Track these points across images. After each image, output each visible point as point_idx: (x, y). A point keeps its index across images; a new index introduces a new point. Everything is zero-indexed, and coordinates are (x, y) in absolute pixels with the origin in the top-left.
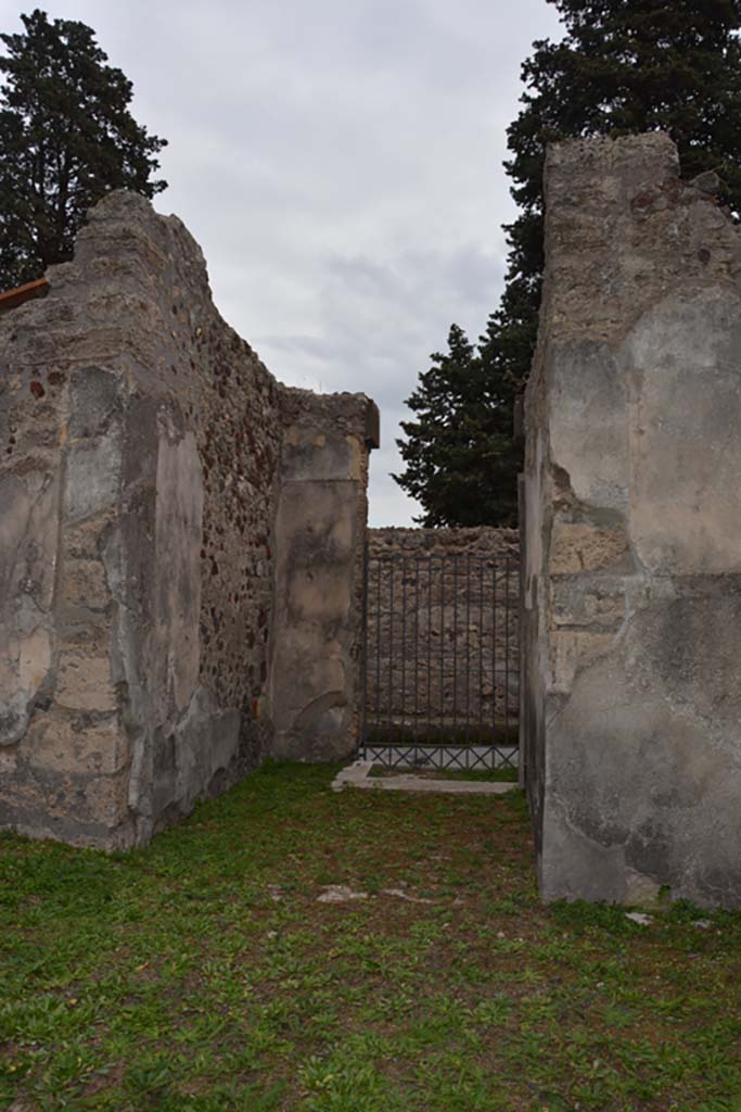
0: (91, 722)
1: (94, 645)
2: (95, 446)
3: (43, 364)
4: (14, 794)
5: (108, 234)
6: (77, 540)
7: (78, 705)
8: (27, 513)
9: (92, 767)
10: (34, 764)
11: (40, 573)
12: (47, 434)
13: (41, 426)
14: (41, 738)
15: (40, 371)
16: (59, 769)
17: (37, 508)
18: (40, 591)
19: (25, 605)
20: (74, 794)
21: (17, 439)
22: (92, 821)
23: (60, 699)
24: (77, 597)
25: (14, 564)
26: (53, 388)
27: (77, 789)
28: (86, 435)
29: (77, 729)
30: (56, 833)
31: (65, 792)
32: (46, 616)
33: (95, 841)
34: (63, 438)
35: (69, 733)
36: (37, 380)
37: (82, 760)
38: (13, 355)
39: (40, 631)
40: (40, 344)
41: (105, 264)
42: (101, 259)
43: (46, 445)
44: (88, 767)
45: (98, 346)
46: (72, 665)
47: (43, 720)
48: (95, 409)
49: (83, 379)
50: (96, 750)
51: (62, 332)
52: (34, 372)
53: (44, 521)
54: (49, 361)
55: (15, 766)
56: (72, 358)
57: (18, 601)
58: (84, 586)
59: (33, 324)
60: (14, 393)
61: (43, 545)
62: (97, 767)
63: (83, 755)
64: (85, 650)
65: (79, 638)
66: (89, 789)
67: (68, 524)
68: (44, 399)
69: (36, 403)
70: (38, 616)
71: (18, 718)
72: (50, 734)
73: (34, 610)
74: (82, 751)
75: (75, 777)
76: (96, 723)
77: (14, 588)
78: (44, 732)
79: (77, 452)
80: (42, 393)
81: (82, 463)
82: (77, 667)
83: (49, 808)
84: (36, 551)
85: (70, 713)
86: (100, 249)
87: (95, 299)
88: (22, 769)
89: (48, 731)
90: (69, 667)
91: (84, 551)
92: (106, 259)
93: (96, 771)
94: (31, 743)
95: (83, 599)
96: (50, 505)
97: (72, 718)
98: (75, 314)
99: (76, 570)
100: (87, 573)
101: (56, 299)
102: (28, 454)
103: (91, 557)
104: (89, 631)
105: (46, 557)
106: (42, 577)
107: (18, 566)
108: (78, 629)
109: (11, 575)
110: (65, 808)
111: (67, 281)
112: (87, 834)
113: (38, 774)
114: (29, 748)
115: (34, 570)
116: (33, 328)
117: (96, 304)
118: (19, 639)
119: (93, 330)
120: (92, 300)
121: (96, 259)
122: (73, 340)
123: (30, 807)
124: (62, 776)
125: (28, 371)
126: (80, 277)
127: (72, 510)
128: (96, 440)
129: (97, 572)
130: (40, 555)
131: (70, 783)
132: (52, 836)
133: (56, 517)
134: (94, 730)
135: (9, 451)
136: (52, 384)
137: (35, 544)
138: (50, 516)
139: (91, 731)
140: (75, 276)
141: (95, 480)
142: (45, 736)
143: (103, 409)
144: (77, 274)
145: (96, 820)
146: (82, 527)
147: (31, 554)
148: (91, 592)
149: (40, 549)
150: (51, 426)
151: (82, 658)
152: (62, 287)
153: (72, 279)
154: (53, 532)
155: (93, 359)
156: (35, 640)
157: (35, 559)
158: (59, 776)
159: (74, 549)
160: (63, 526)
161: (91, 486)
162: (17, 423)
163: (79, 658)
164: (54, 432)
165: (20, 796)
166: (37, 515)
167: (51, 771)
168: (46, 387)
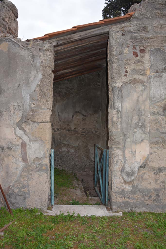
0: (161, 171)
1: (163, 145)
2: (161, 76)
3: (137, 45)
4: (131, 198)
5: (159, 2)
6: (155, 109)
7: (157, 166)
8: (137, 98)
9: (162, 186)
10: (139, 187)
11: (144, 120)
12: (140, 71)
13: (138, 67)
14: (142, 178)
15: (136, 48)
16: (149, 188)
17: (141, 97)
18: (144, 127)
19: (138, 132)
20: (155, 195)
21: (128, 71)
22: (162, 203)
23: (150, 164)
24: (156, 128)
25: (133, 117)
26: (142, 54)
27: (156, 193)
28: (157, 72)
29: (156, 174)
30: (147, 209)
31: (151, 195)
32: (147, 135)
33: (162, 210)
34: (148, 72)
35: (153, 175)
36: (135, 51)
37: (158, 184)
38: (124, 41)
39: (145, 141)
40: (135, 38)
41: (158, 13)
42: (157, 11)
43: (141, 74)
44: (160, 186)
45: (159, 42)
46: (154, 152)
47: (142, 172)
48: (160, 63)
49: (155, 52)
50: (163, 180)
51: (144, 35)
52: (133, 48)
53: (144, 101)
54: (140, 45)
55: (132, 188)
56: (149, 45)
57: (135, 130)
58: (158, 125)
59: (132, 30)
60: (125, 55)
61: (144, 110)
62: (164, 186)
63: (159, 182)
64: (159, 147)
65: (157, 143)
66: (160, 193)
67: (152, 103)
68: (138, 58)
69: (135, 59)
70: (143, 136)
71: (135, 172)
72: (146, 176)
73: (141, 133)
74: (158, 181)
75: (155, 190)
76: (163, 171)
77: (133, 126)
78: (144, 175)
79: (154, 78)
80: (137, 56)
81: (157, 82)
82: (156, 153)
83: (145, 201)
84: (142, 112)
85: (153, 168)
86: (157, 7)
87: (156, 25)
88: (134, 189)
89: (145, 175)
90: (153, 153)
91: (158, 112)
92: (159, 11)
93: (163, 187)
94: (139, 180)
95: (158, 129)
96: (146, 96)
97: (154, 170)
98: (149, 29)
99: (155, 119)
100: (159, 120)
101: (140, 23)
102: (134, 77)
103: (161, 115)
104: (160, 140)
105: (145, 114)
106: (144, 121)
107: (134, 117)
108: (156, 140)
109: (131, 121)
110: (151, 201)
111: (144, 17)
112: (159, 208)
113: (141, 190)
114: (137, 182)
115: (141, 119)
116: (132, 32)
117: (156, 27)
118: (136, 144)
119: (156, 36)
120: (155, 25)
121: (155, 11)
122: (148, 38)
123: (138, 202)
124: (150, 190)
125: (131, 47)
126: (149, 16)
127: (154, 98)
128: (161, 74)
129: (163, 120)
130: (143, 114)
131: (154, 192)
132: (146, 210)
133: (148, 100)
134: (162, 174)
135: (126, 75)
136: (141, 53)
137: (140, 110)
138: (146, 100)
139: (161, 174)
140: (147, 16)
141: (162, 88)
142: (144, 177)
143: (163, 64)
144: (148, 15)
145: (163, 203)
146: (157, 104)
147: (139, 113)
148: (161, 127)
149: (143, 112)
150: (142, 68)
151: (158, 149)
152: (143, 19)
153: (146, 17)
154: (148, 106)
155: (157, 46)
156: (143, 144)
157: (142, 115)
158: (149, 191)
159: (154, 112)
160: (151, 103)
161: (161, 90)
162: (128, 66)
163: (157, 149)
164: (144, 70)
165: (133, 199)
166: (141, 99)
167: (146, 189)
168: (139, 54)
